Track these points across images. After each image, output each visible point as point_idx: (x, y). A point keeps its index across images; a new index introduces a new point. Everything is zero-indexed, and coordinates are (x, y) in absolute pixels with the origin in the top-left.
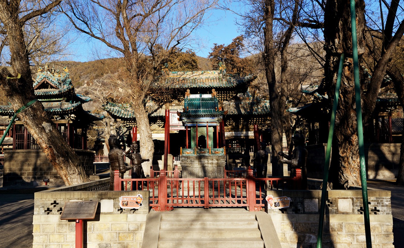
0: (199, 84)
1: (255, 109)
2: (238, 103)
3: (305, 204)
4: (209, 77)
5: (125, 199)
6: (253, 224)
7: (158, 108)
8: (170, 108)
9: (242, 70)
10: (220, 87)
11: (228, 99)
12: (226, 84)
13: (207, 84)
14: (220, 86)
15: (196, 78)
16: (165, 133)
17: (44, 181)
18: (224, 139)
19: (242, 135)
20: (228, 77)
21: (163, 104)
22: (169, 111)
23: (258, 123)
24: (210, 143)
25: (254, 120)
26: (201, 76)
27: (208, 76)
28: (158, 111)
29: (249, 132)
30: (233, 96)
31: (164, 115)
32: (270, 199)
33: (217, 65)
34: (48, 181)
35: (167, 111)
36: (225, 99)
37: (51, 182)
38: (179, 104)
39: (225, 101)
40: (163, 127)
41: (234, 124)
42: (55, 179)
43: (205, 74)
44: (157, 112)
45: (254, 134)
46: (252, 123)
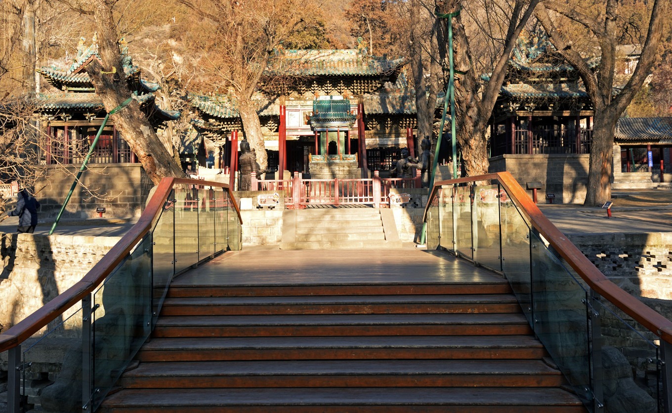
0: (329, 69)
1: (407, 106)
2: (385, 97)
3: (423, 199)
4: (343, 59)
5: (263, 198)
6: (376, 216)
7: (270, 104)
8: (287, 103)
9: (398, 36)
10: (358, 75)
11: (370, 91)
12: (367, 70)
13: (341, 70)
14: (358, 73)
15: (324, 60)
16: (279, 140)
17: (97, 210)
18: (363, 148)
19: (390, 143)
20: (370, 60)
21: (277, 98)
22: (285, 108)
23: (413, 126)
24: (341, 148)
25: (406, 121)
26: (331, 57)
27: (341, 58)
28: (270, 107)
29: (400, 139)
30: (376, 87)
31: (278, 114)
32: (392, 196)
33: (358, 28)
34: (104, 211)
35: (283, 108)
36: (367, 91)
37: (108, 213)
38: (300, 98)
39: (366, 94)
40: (277, 131)
41: (378, 127)
42: (115, 208)
43: (337, 54)
44: (268, 110)
45: (408, 142)
46: (404, 125)
